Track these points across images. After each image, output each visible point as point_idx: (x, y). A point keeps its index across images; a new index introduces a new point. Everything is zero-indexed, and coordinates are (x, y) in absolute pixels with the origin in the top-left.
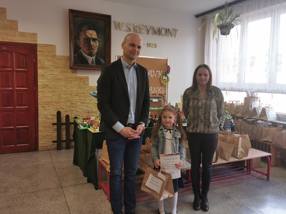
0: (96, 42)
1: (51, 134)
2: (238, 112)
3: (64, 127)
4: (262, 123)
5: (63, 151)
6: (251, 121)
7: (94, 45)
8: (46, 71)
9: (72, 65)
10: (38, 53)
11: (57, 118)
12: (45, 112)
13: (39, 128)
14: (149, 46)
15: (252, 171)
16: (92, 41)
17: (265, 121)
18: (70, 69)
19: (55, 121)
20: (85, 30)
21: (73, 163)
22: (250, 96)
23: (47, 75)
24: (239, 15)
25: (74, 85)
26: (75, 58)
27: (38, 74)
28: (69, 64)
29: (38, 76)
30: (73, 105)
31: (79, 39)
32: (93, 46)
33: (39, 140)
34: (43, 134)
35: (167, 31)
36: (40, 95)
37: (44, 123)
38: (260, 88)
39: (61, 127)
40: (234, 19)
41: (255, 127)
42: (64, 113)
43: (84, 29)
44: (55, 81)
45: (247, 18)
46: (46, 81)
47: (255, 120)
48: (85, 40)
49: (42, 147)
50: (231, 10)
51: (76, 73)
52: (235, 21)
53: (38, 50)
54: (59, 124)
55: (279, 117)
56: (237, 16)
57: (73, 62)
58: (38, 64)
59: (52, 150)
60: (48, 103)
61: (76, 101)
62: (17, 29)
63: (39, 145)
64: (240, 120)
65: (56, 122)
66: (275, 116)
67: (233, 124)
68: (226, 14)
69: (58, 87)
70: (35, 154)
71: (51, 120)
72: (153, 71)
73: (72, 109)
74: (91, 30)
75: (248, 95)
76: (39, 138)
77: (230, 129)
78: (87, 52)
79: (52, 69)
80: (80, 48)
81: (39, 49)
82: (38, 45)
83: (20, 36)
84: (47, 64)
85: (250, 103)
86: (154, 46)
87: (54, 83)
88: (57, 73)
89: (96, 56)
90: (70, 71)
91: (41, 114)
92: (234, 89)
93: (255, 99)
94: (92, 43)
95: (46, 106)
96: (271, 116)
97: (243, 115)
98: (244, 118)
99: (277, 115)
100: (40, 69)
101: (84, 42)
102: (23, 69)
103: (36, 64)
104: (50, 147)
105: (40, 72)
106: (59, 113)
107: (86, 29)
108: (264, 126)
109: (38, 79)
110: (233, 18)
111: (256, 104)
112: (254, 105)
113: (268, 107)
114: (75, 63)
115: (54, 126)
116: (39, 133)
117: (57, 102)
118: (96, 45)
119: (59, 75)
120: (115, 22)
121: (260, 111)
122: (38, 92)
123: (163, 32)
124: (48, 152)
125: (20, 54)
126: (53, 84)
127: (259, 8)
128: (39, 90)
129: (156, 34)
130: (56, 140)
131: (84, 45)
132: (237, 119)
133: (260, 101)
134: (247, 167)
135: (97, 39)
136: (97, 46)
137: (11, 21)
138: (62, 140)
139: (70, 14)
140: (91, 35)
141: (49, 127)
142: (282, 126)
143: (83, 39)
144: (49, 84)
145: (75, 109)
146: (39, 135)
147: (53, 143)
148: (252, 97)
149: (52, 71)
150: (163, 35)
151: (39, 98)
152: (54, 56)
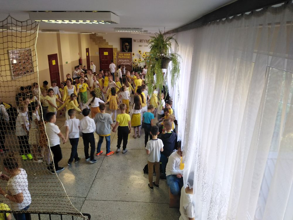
14: (145, 46)
20: (125, 43)
31: (123, 46)
48: (125, 46)
53: (113, 50)
80: (124, 48)
94: (127, 46)
103: (113, 53)
118: (128, 47)
120: (133, 40)
137: (107, 42)
139: (121, 39)
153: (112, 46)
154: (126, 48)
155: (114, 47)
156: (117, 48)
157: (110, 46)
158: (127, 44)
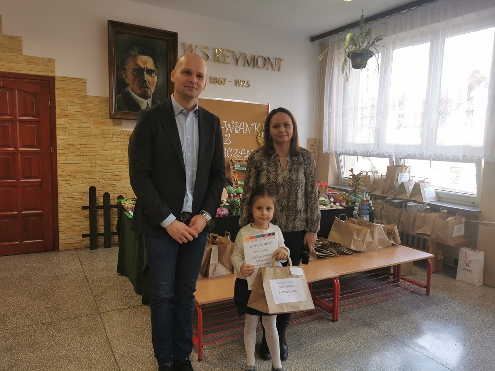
0: (154, 75)
1: (80, 223)
2: (376, 189)
3: (101, 212)
4: (415, 206)
5: (101, 252)
6: (397, 203)
7: (151, 81)
8: (70, 121)
9: (114, 113)
10: (57, 92)
11: (89, 197)
12: (70, 189)
13: (60, 215)
14: (237, 84)
15: (401, 280)
16: (146, 73)
17: (419, 203)
18: (110, 118)
19: (86, 203)
20: (135, 56)
21: (118, 271)
22: (394, 164)
23: (72, 128)
24: (381, 37)
25: (117, 144)
26: (118, 100)
27: (57, 126)
28: (108, 111)
29: (57, 129)
30: (116, 177)
31: (125, 69)
32: (147, 83)
33: (60, 233)
34: (67, 224)
35: (267, 61)
36: (60, 160)
37: (67, 206)
38: (412, 153)
39: (97, 213)
40: (373, 43)
41: (404, 211)
42: (102, 189)
43: (132, 53)
44: (85, 138)
45: (394, 42)
46: (71, 137)
47: (402, 201)
48: (134, 71)
49: (65, 244)
50: (369, 29)
51: (121, 125)
52: (374, 47)
53: (56, 87)
54: (92, 207)
55: (439, 197)
56: (378, 39)
57: (115, 108)
58: (57, 109)
59: (81, 249)
60: (74, 174)
61: (120, 170)
62: (20, 50)
63: (61, 241)
64: (379, 201)
65: (88, 205)
66: (434, 195)
67: (372, 207)
68: (362, 34)
69: (89, 148)
70: (53, 257)
71: (80, 201)
72: (247, 124)
73: (114, 183)
74: (145, 54)
75: (391, 162)
76: (60, 230)
77: (368, 215)
78: (139, 92)
79: (80, 119)
80: (127, 85)
81: (58, 84)
82: (56, 78)
83: (25, 63)
84: (72, 109)
85: (395, 175)
86: (246, 85)
87: (84, 142)
88: (89, 125)
89: (153, 99)
90: (110, 121)
91: (63, 192)
92: (370, 154)
93: (403, 168)
94: (147, 77)
95: (71, 178)
96: (429, 195)
97: (383, 193)
98: (387, 199)
99: (436, 193)
100: (59, 118)
101: (133, 74)
102: (32, 118)
103: (53, 109)
104: (79, 244)
105: (60, 122)
106: (92, 191)
107: (137, 54)
108: (418, 210)
109: (57, 135)
110: (371, 42)
111: (404, 177)
112: (401, 178)
113: (423, 181)
114: (119, 108)
115: (84, 211)
116: (59, 222)
117: (90, 173)
118: (152, 80)
119: (92, 127)
120: (183, 44)
121: (411, 188)
122: (58, 155)
123: (260, 62)
124: (74, 252)
125: (26, 92)
126: (81, 143)
127: (412, 27)
128: (59, 152)
129: (249, 65)
130: (88, 233)
131: (133, 80)
132: (375, 199)
133: (409, 172)
134: (393, 274)
135: (155, 70)
136: (155, 82)
137: (10, 37)
138: (98, 232)
139: (111, 27)
140: (145, 63)
141: (76, 212)
142: (446, 211)
143: (131, 70)
144: (76, 143)
145: (118, 184)
146: (60, 225)
147: (84, 239)
148: (397, 166)
149: (79, 121)
150: (259, 68)
151: (58, 165)
152: (84, 97)
153: (51, 61)
154: (143, 83)
155: (60, 71)
156: (82, 82)
157: (31, 60)
158: (146, 62)
